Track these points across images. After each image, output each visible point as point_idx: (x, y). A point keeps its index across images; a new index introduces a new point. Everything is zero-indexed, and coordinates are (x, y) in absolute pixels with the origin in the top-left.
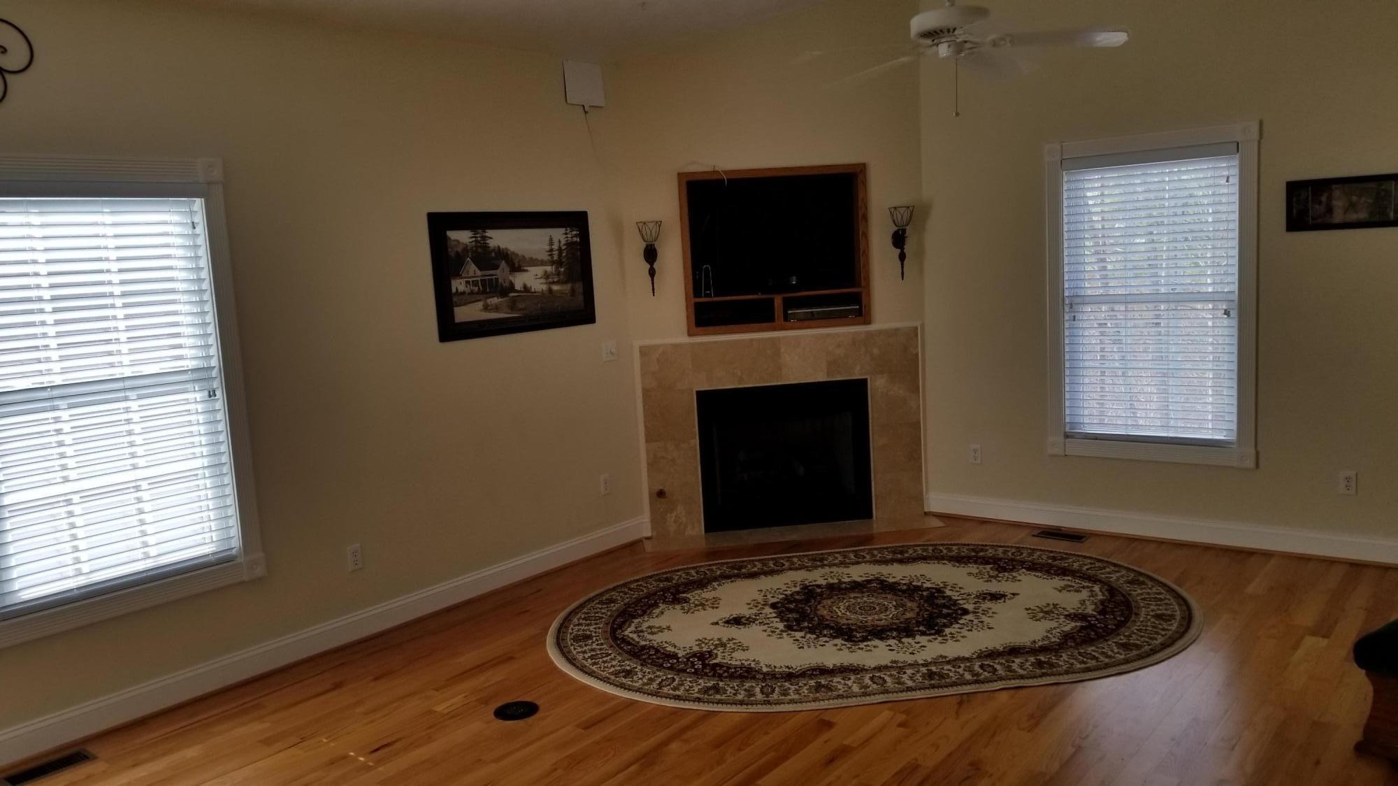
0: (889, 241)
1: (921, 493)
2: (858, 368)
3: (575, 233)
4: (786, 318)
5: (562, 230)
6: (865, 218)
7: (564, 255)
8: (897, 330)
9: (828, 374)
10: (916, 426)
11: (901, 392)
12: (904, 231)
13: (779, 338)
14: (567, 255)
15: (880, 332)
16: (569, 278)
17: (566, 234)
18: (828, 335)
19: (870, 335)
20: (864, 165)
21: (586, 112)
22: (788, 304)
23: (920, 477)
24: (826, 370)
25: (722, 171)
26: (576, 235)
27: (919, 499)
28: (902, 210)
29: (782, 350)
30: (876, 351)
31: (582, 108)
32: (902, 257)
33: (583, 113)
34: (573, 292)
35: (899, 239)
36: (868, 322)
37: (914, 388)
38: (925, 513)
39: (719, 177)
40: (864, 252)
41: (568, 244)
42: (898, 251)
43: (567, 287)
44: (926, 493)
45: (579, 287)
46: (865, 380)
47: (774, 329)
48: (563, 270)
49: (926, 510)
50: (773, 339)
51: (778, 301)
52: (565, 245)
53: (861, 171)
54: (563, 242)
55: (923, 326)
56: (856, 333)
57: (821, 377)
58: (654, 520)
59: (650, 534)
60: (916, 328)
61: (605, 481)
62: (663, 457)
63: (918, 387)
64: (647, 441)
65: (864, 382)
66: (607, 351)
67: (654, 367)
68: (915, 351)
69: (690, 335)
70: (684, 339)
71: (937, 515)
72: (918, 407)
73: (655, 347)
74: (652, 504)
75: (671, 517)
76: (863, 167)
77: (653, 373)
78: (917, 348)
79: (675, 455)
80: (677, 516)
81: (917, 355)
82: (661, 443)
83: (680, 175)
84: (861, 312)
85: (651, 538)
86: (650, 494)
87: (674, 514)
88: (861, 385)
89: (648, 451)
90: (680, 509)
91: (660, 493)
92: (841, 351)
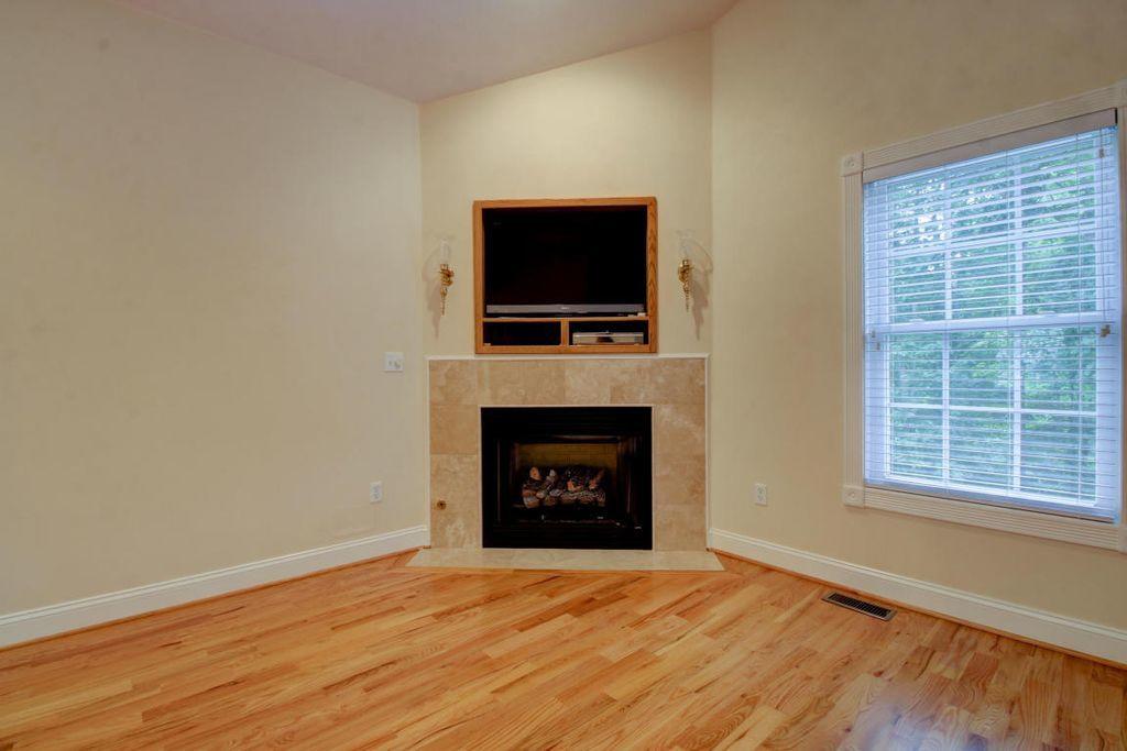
1: (703, 528)
2: (642, 395)
4: (572, 340)
6: (654, 249)
8: (683, 360)
9: (612, 399)
10: (700, 459)
11: (686, 423)
13: (563, 361)
15: (666, 361)
18: (614, 361)
19: (658, 363)
20: (655, 198)
22: (576, 328)
23: (703, 512)
24: (609, 396)
27: (702, 534)
29: (567, 373)
30: (661, 380)
36: (654, 351)
37: (700, 420)
38: (708, 550)
40: (651, 281)
44: (709, 528)
46: (650, 409)
47: (560, 352)
49: (709, 546)
50: (559, 361)
51: (565, 324)
53: (652, 204)
55: (710, 357)
56: (641, 361)
57: (604, 401)
58: (433, 530)
59: (427, 544)
60: (703, 359)
61: (376, 488)
62: (446, 470)
63: (704, 419)
64: (432, 453)
65: (648, 410)
66: (390, 363)
67: (442, 382)
68: (701, 383)
69: (477, 352)
70: (471, 357)
71: (721, 555)
72: (704, 440)
73: (444, 362)
74: (432, 514)
75: (450, 530)
76: (654, 201)
77: (441, 388)
78: (703, 379)
79: (458, 468)
80: (456, 529)
81: (703, 387)
82: (445, 456)
83: (476, 204)
84: (646, 341)
85: (430, 547)
86: (432, 504)
87: (454, 526)
88: (645, 413)
89: (432, 462)
90: (460, 522)
91: (442, 505)
92: (625, 378)
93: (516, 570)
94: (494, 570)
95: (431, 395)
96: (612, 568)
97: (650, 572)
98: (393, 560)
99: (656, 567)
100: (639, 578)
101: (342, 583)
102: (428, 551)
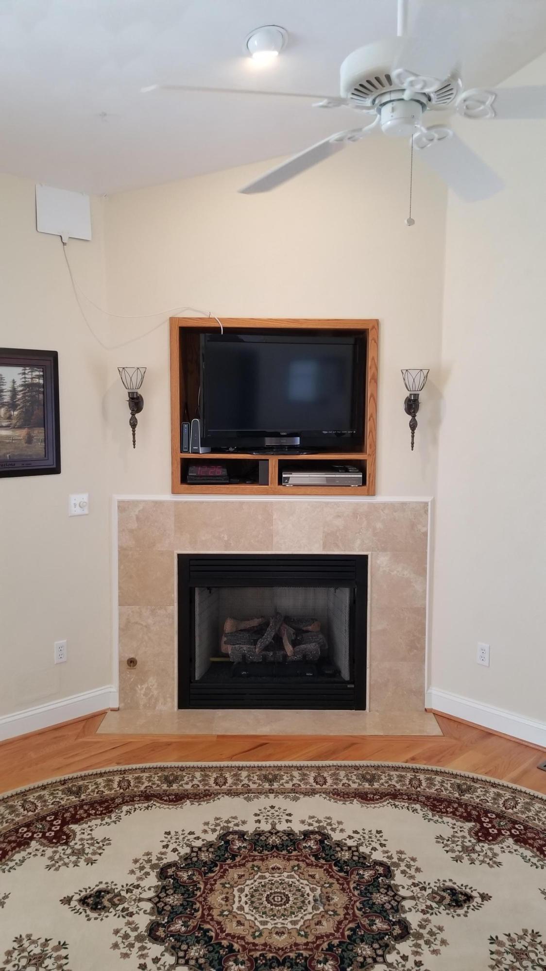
0: (402, 406)
1: (422, 687)
2: (358, 542)
3: (37, 373)
4: (281, 481)
5: (20, 370)
6: (375, 380)
7: (19, 397)
8: (403, 504)
9: (324, 547)
10: (420, 612)
11: (406, 573)
12: (416, 396)
13: (271, 503)
14: (24, 397)
15: (385, 505)
16: (26, 422)
17: (24, 374)
18: (327, 503)
19: (374, 507)
20: (377, 321)
21: (64, 244)
22: (286, 467)
23: (421, 670)
24: (322, 542)
25: (218, 318)
26: (39, 377)
27: (420, 693)
28: (414, 373)
29: (275, 517)
30: (379, 525)
31: (60, 238)
32: (413, 426)
33: (62, 244)
34: (29, 440)
35: (412, 405)
36: (372, 493)
37: (421, 570)
38: (426, 710)
39: (216, 325)
40: (371, 416)
41: (26, 386)
42: (410, 418)
43: (22, 433)
44: (428, 688)
45: (39, 434)
46: (366, 557)
47: (267, 493)
48: (16, 413)
49: (427, 706)
50: (267, 503)
51: (273, 462)
52: (22, 385)
53: (373, 327)
54: (19, 382)
55: (434, 502)
56: (357, 504)
57: (316, 549)
58: (122, 690)
59: (116, 705)
60: (426, 504)
61: (61, 648)
62: (136, 623)
63: (425, 570)
64: (121, 604)
65: (364, 558)
66: (75, 505)
67: (134, 525)
68: (424, 530)
69: (174, 492)
70: (167, 497)
71: (438, 715)
72: (425, 591)
73: (135, 503)
74: (121, 672)
75: (141, 690)
76: (376, 324)
77: (131, 531)
78: (426, 525)
79: (150, 621)
80: (148, 688)
81: (426, 534)
82: (136, 608)
83: (172, 320)
84: (364, 482)
85: (118, 710)
86: (120, 662)
87: (145, 686)
88: (361, 562)
89: (121, 615)
90: (152, 681)
91: (132, 662)
92: (339, 523)
93: (219, 736)
94: (196, 737)
95: (119, 539)
96: (324, 732)
97: (363, 738)
98: (81, 726)
99: (371, 731)
100: (353, 744)
101: (33, 755)
102: (116, 714)
